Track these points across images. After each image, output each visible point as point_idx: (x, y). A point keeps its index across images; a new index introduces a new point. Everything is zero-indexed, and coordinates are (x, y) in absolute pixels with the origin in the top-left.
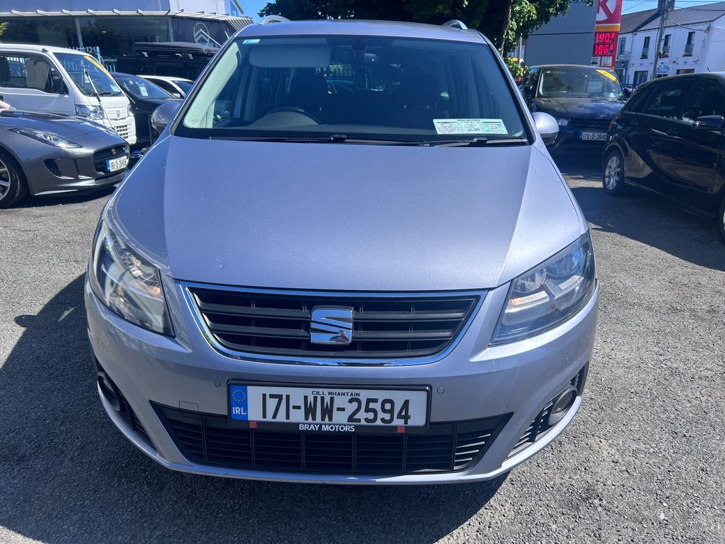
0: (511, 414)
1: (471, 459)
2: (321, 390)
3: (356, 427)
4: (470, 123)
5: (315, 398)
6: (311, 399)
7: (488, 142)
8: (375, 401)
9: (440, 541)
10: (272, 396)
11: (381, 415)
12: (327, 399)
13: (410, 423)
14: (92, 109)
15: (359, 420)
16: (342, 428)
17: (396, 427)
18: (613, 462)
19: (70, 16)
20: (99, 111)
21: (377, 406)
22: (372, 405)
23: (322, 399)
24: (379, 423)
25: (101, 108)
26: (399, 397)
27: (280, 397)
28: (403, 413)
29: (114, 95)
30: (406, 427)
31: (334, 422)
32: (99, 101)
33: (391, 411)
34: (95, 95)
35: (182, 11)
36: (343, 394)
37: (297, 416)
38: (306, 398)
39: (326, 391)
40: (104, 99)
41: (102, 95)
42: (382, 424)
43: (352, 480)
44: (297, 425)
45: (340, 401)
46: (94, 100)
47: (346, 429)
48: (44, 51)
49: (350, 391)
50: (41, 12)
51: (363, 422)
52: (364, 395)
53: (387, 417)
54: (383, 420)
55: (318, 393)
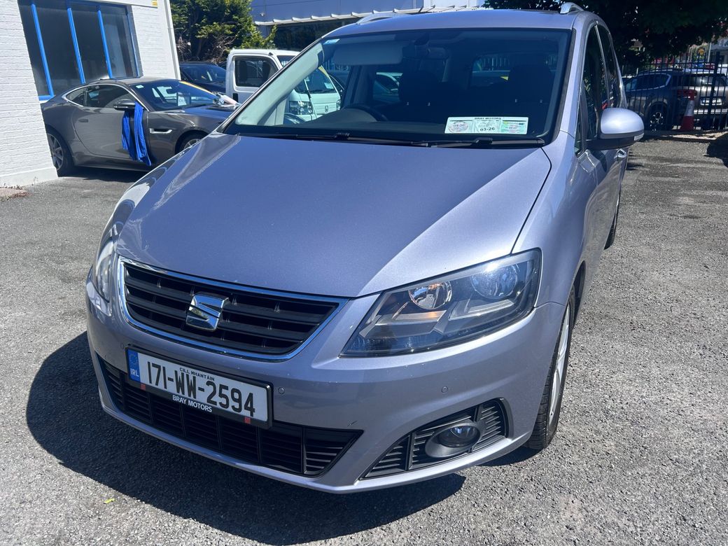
0: (360, 432)
1: (323, 468)
2: (186, 369)
3: (213, 408)
4: (487, 122)
5: (183, 374)
6: (179, 375)
7: (493, 143)
8: (226, 388)
9: (312, 543)
10: (154, 365)
11: (232, 403)
12: (191, 378)
13: (256, 416)
14: (302, 104)
15: (215, 403)
16: (203, 407)
17: (243, 417)
18: (567, 527)
19: (338, 20)
20: (308, 107)
21: (228, 393)
22: (224, 391)
23: (187, 376)
24: (230, 409)
25: (310, 103)
26: (246, 389)
27: (158, 367)
28: (249, 406)
29: (325, 92)
30: (251, 419)
31: (197, 399)
32: (310, 97)
33: (239, 401)
34: (306, 92)
35: (434, 7)
36: (202, 376)
37: (172, 388)
38: (176, 372)
39: (190, 370)
40: (314, 96)
41: (314, 92)
42: (232, 410)
43: (218, 457)
44: (171, 395)
45: (201, 382)
46: (304, 97)
47: (205, 408)
48: (271, 54)
49: (207, 374)
50: (315, 18)
51: (218, 406)
52: (219, 380)
53: (237, 406)
54: (233, 407)
55: (184, 370)
